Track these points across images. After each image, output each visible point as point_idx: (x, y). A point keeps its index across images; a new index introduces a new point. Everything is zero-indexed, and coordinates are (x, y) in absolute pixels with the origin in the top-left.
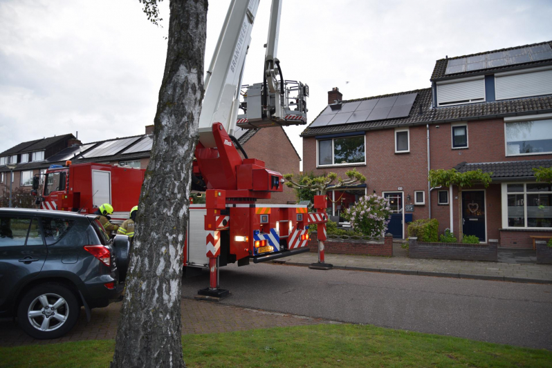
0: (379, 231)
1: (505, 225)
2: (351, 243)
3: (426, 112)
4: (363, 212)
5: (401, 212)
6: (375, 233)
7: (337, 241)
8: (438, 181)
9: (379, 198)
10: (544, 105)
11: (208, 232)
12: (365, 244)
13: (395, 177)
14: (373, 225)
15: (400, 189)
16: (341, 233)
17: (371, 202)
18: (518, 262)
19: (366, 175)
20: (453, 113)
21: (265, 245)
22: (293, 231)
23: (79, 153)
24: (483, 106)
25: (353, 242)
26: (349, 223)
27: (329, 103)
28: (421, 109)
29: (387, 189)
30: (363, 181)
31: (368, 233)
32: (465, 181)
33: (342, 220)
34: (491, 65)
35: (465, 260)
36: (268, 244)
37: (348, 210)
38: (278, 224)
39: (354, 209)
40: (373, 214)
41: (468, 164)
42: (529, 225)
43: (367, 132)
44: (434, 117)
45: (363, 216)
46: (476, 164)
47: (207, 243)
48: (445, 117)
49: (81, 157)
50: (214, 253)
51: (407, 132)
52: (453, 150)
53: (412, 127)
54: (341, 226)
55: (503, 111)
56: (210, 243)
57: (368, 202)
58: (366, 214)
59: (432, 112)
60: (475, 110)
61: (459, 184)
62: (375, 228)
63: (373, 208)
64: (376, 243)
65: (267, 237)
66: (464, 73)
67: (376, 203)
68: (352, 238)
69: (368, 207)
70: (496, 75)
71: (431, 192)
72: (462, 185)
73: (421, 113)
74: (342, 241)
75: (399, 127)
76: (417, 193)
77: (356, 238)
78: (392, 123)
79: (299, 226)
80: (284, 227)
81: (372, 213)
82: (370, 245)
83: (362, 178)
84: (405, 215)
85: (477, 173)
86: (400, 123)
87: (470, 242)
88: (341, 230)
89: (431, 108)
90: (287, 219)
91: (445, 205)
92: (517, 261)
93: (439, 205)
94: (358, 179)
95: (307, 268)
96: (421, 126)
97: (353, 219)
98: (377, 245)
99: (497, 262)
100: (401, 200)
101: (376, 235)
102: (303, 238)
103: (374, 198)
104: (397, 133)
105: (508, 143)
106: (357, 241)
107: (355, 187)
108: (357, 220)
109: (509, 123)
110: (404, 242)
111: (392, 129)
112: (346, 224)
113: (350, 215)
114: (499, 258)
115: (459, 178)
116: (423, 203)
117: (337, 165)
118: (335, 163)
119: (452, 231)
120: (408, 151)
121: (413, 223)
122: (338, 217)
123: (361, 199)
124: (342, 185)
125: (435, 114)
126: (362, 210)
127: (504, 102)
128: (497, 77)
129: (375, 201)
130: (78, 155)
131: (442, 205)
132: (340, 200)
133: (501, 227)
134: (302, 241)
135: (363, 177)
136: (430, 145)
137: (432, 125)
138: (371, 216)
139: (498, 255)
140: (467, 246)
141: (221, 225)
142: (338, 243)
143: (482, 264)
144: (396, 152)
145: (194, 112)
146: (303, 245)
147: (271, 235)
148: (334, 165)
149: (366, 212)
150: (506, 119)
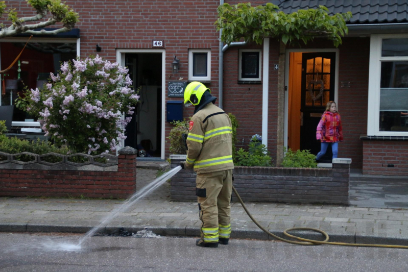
0: (106, 141)
1: (373, 128)
2: (41, 172)
4: (69, 98)
6: (98, 146)
7: (7, 166)
8: (237, 30)
9: (108, 65)
12: (75, 172)
13: (146, 15)
14: (93, 129)
15: (157, 43)
16: (16, 146)
17: (89, 76)
18: (389, 205)
19: (77, 8)
25: (45, 167)
26: (37, 123)
29: (128, 44)
30: (71, 22)
31: (81, 147)
32: (292, 33)
33: (20, 115)
35: (284, 203)
37: (35, 93)
39: (48, 91)
40: (93, 104)
45: (71, 106)
54: (17, 130)
57: (83, 74)
58: (78, 102)
61: (280, 37)
62: (96, 136)
63: (93, 88)
64: (100, 169)
67: (100, 78)
68: (42, 158)
69: (82, 88)
71: (225, 52)
72: (285, 40)
74: (20, 165)
76: (195, 55)
77: (52, 159)
81: (91, 100)
82: (86, 173)
83: (68, 15)
84: (168, 105)
85: (318, 14)
87: (296, 164)
88: (18, 141)
91: (252, 83)
92: (386, 203)
93: (240, 83)
94: (59, 19)
97: (46, 113)
98: (101, 173)
99: (347, 205)
101: (100, 151)
103: (97, 67)
106: (55, 166)
107: (52, 36)
108: (56, 117)
110: (162, 165)
112: (30, 126)
113: (40, 106)
114: (354, 198)
115: (279, 26)
116: (207, 78)
119: (265, 142)
121: (182, 124)
122: (9, 109)
123: (65, 67)
124: (19, 31)
126: (68, 92)
129: (99, 73)
131: (247, 83)
132: (16, 66)
133: (366, 133)
135: (71, 12)
138: (90, 108)
139: (351, 192)
140: (290, 172)
142: (10, 171)
143: (318, 210)
149: (76, 97)
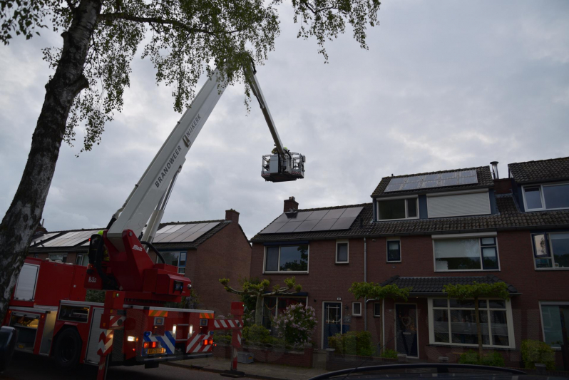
1: (432, 341)
3: (366, 226)
4: (286, 321)
5: (339, 323)
10: (467, 225)
11: (102, 330)
13: (334, 287)
14: (296, 335)
15: (339, 299)
17: (296, 311)
19: (307, 284)
20: (389, 228)
21: (157, 347)
22: (194, 335)
23: (39, 241)
24: (416, 223)
25: (276, 351)
27: (284, 211)
28: (361, 223)
29: (327, 299)
30: (299, 290)
34: (424, 186)
36: (160, 346)
38: (175, 328)
41: (401, 278)
42: (453, 341)
43: (310, 242)
44: (371, 231)
45: (287, 324)
46: (408, 278)
47: (100, 341)
48: (381, 231)
49: (41, 246)
50: (104, 351)
51: (346, 244)
52: (388, 263)
53: (351, 239)
55: (432, 229)
56: (102, 341)
57: (293, 311)
58: (290, 322)
59: (371, 226)
60: (409, 226)
63: (299, 317)
64: (297, 353)
65: (160, 339)
66: (400, 191)
67: (301, 312)
69: (292, 316)
70: (427, 195)
71: (367, 303)
73: (361, 226)
75: (339, 238)
76: (355, 304)
77: (278, 347)
78: (333, 235)
79: (202, 330)
80: (183, 331)
81: (295, 322)
82: (292, 354)
86: (341, 235)
89: (371, 222)
90: (188, 323)
91: (377, 317)
93: (374, 316)
95: (218, 375)
96: (359, 239)
98: (297, 355)
100: (339, 310)
102: (206, 343)
103: (300, 308)
104: (338, 244)
105: (437, 259)
106: (279, 351)
108: (281, 329)
109: (437, 240)
111: (334, 240)
113: (275, 324)
116: (360, 315)
117: (282, 272)
118: (281, 270)
119: (383, 344)
120: (348, 262)
125: (373, 228)
127: (435, 220)
128: (429, 197)
129: (301, 310)
130: (39, 244)
133: (428, 342)
134: (204, 346)
135: (298, 285)
136: (367, 258)
137: (369, 238)
138: (295, 325)
141: (115, 324)
144: (337, 262)
145: (22, 235)
146: (206, 349)
147: (165, 338)
148: (279, 272)
150: (433, 237)
